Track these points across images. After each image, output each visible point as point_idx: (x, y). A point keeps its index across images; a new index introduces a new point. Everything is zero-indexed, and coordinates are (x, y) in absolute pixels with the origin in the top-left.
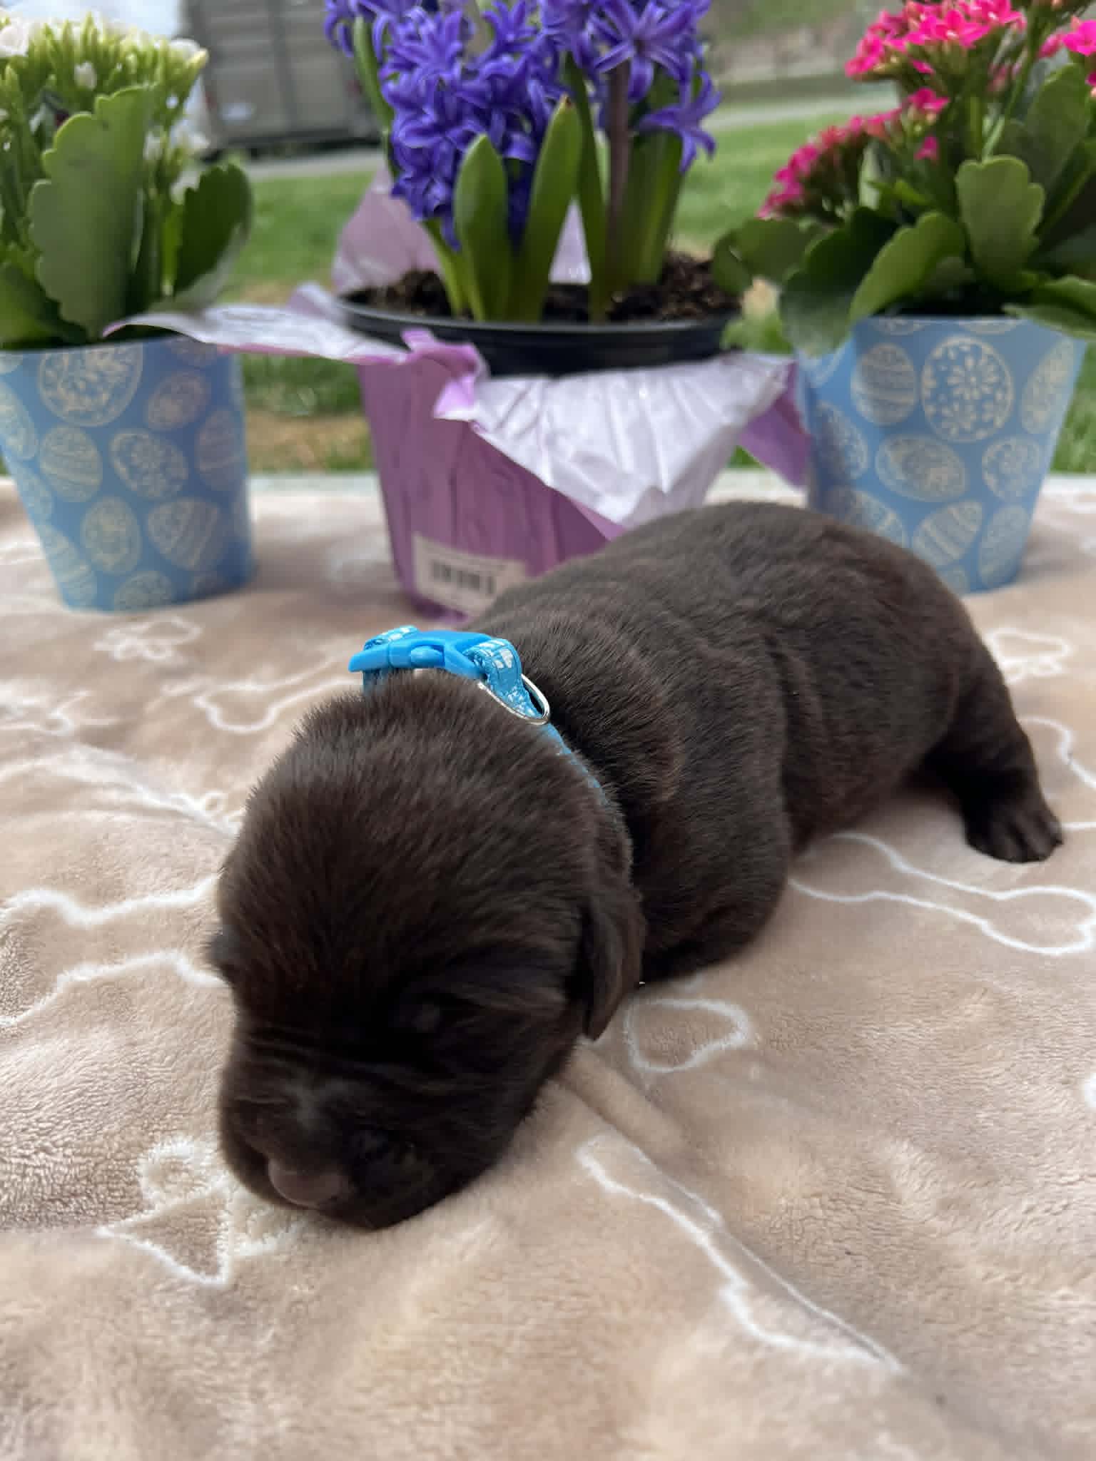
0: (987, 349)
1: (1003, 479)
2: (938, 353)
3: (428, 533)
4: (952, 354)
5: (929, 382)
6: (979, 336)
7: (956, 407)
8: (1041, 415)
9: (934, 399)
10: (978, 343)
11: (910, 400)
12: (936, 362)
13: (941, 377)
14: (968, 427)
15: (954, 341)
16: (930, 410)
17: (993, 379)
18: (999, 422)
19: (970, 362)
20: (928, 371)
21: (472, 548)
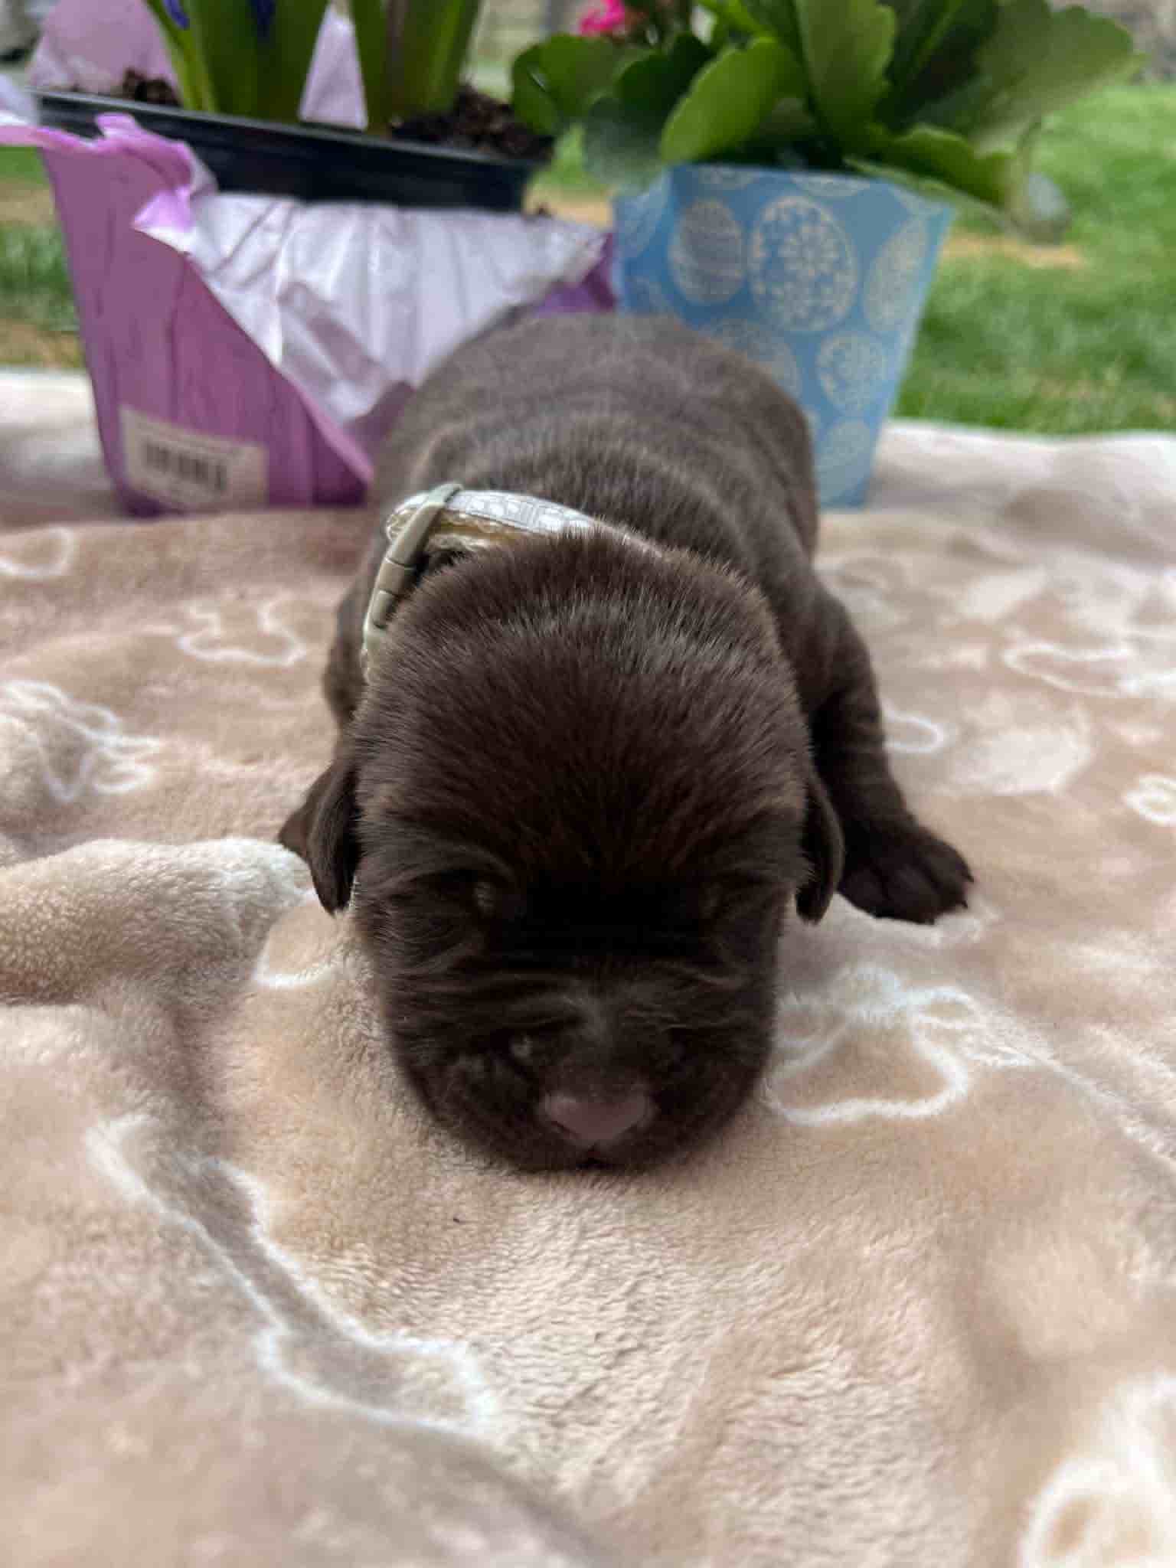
0: (827, 217)
1: (843, 384)
2: (770, 214)
3: (139, 405)
4: (786, 219)
5: (759, 253)
6: (817, 198)
7: (789, 286)
8: (887, 312)
9: (764, 274)
10: (813, 205)
11: (735, 273)
12: (766, 228)
13: (773, 246)
14: (802, 313)
15: (788, 201)
16: (759, 288)
17: (832, 256)
18: (840, 310)
19: (805, 230)
20: (758, 238)
21: (196, 425)
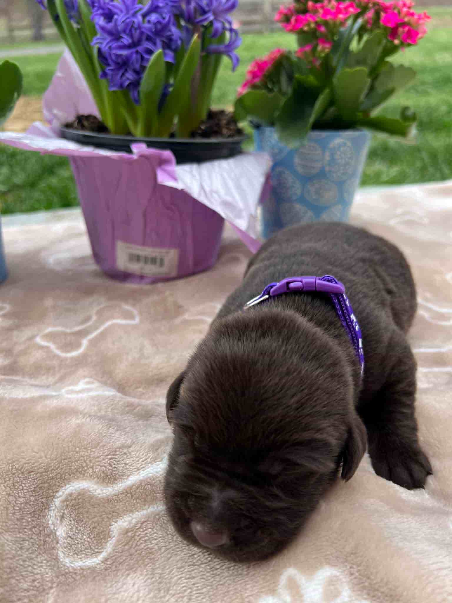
0: (349, 144)
2: (331, 145)
3: (125, 240)
4: (336, 146)
5: (327, 157)
6: (346, 139)
7: (337, 167)
9: (329, 164)
11: (318, 165)
12: (330, 150)
13: (332, 155)
14: (340, 175)
15: (337, 141)
16: (327, 169)
17: (349, 156)
18: (350, 172)
19: (342, 149)
20: (327, 153)
